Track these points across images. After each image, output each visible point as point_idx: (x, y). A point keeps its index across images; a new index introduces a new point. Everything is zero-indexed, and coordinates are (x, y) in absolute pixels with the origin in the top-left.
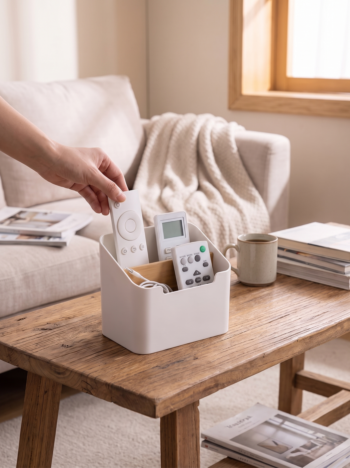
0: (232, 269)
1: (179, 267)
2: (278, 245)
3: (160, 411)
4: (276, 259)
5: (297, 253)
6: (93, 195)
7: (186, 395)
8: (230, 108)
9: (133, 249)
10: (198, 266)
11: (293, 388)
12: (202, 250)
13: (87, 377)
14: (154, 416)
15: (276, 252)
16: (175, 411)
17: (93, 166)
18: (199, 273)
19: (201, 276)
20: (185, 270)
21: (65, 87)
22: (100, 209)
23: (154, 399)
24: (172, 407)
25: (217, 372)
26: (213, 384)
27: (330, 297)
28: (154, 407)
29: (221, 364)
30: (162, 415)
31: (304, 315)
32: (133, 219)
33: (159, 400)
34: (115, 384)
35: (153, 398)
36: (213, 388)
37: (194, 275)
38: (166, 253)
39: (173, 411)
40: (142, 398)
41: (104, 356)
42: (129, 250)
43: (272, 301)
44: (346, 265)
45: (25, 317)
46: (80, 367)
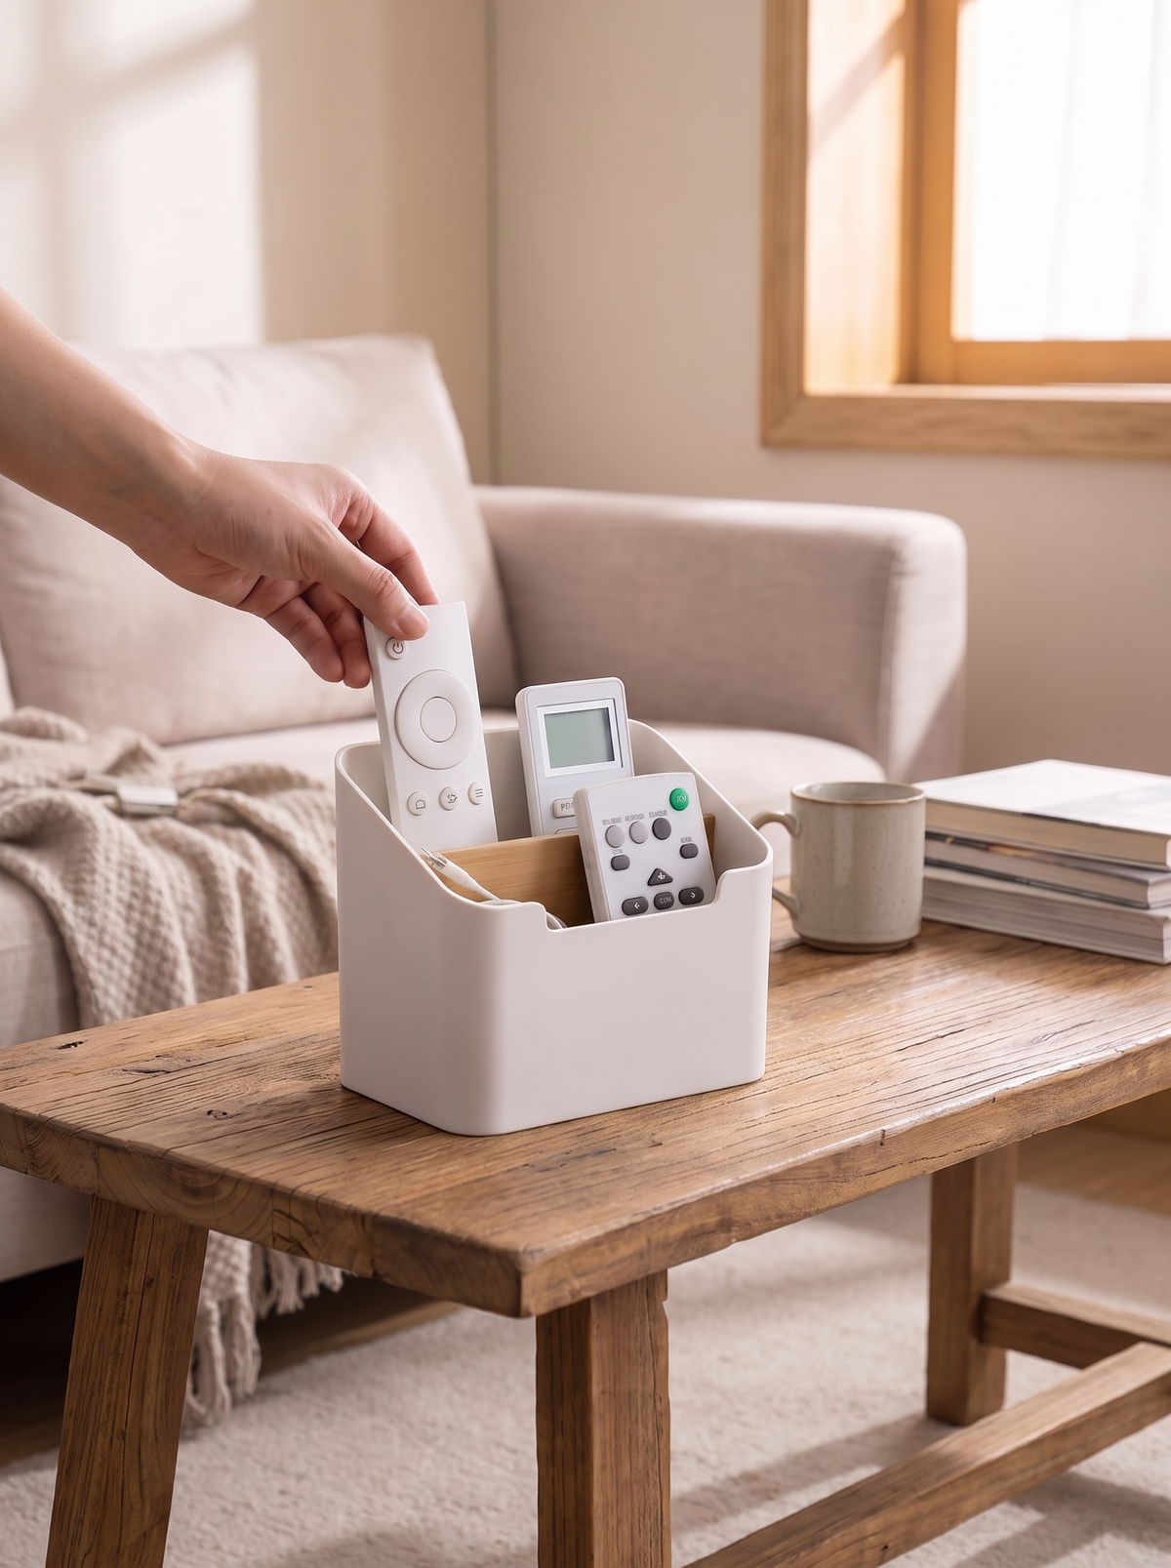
0: (777, 896)
1: (602, 856)
2: (927, 826)
3: (537, 1298)
4: (920, 872)
5: (986, 846)
6: (316, 624)
7: (624, 1250)
8: (766, 442)
9: (445, 801)
10: (662, 855)
11: (973, 1344)
12: (676, 802)
13: (290, 1196)
14: (515, 1311)
15: (918, 848)
16: (588, 1300)
17: (320, 515)
18: (668, 880)
19: (674, 889)
20: (619, 864)
21: (221, 367)
22: (338, 667)
23: (516, 1253)
24: (577, 1284)
25: (727, 1182)
26: (712, 1220)
27: (1100, 982)
28: (517, 1278)
29: (739, 1160)
30: (543, 1309)
31: (1015, 1032)
32: (446, 697)
33: (533, 1258)
34: (384, 1213)
35: (512, 1247)
36: (713, 1232)
37: (650, 883)
38: (555, 816)
39: (578, 1298)
40: (474, 1250)
41: (346, 1141)
42: (431, 801)
43: (906, 993)
44: (1152, 878)
45: (80, 1040)
46: (263, 1168)
